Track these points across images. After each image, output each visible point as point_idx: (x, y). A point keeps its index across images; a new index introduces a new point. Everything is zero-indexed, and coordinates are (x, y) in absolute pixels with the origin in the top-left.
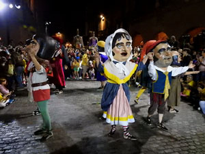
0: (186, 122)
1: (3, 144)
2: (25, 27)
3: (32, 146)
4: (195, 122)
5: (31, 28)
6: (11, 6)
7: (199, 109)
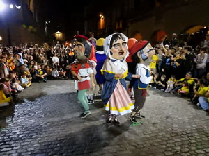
0: (186, 118)
1: (10, 141)
2: (24, 26)
3: (38, 143)
4: (194, 117)
5: (31, 27)
6: (12, 6)
7: (198, 104)
